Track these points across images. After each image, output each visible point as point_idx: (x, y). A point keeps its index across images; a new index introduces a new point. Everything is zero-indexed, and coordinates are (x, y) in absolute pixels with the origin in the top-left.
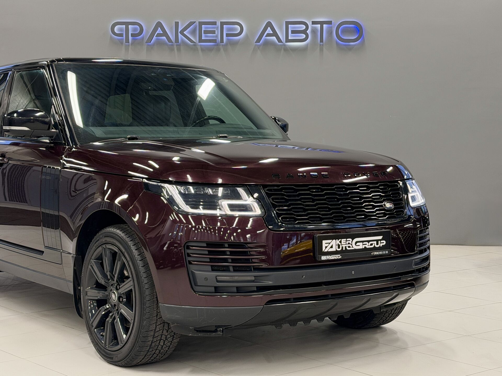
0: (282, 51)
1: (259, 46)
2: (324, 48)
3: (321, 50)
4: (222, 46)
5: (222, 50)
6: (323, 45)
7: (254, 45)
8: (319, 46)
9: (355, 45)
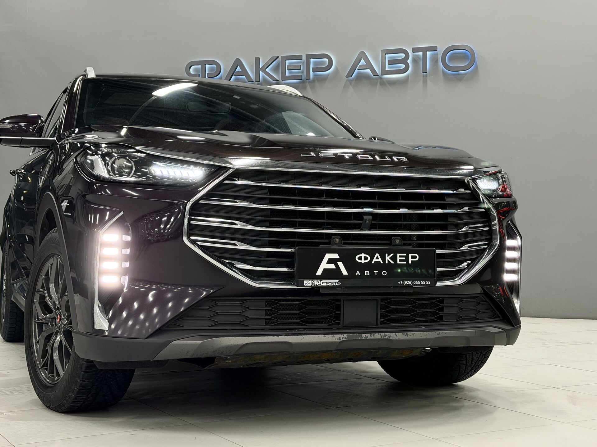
0: (378, 84)
1: (351, 81)
2: (428, 80)
3: (425, 82)
4: (309, 82)
5: (308, 87)
6: (427, 76)
7: (345, 80)
8: (422, 77)
9: (466, 74)
